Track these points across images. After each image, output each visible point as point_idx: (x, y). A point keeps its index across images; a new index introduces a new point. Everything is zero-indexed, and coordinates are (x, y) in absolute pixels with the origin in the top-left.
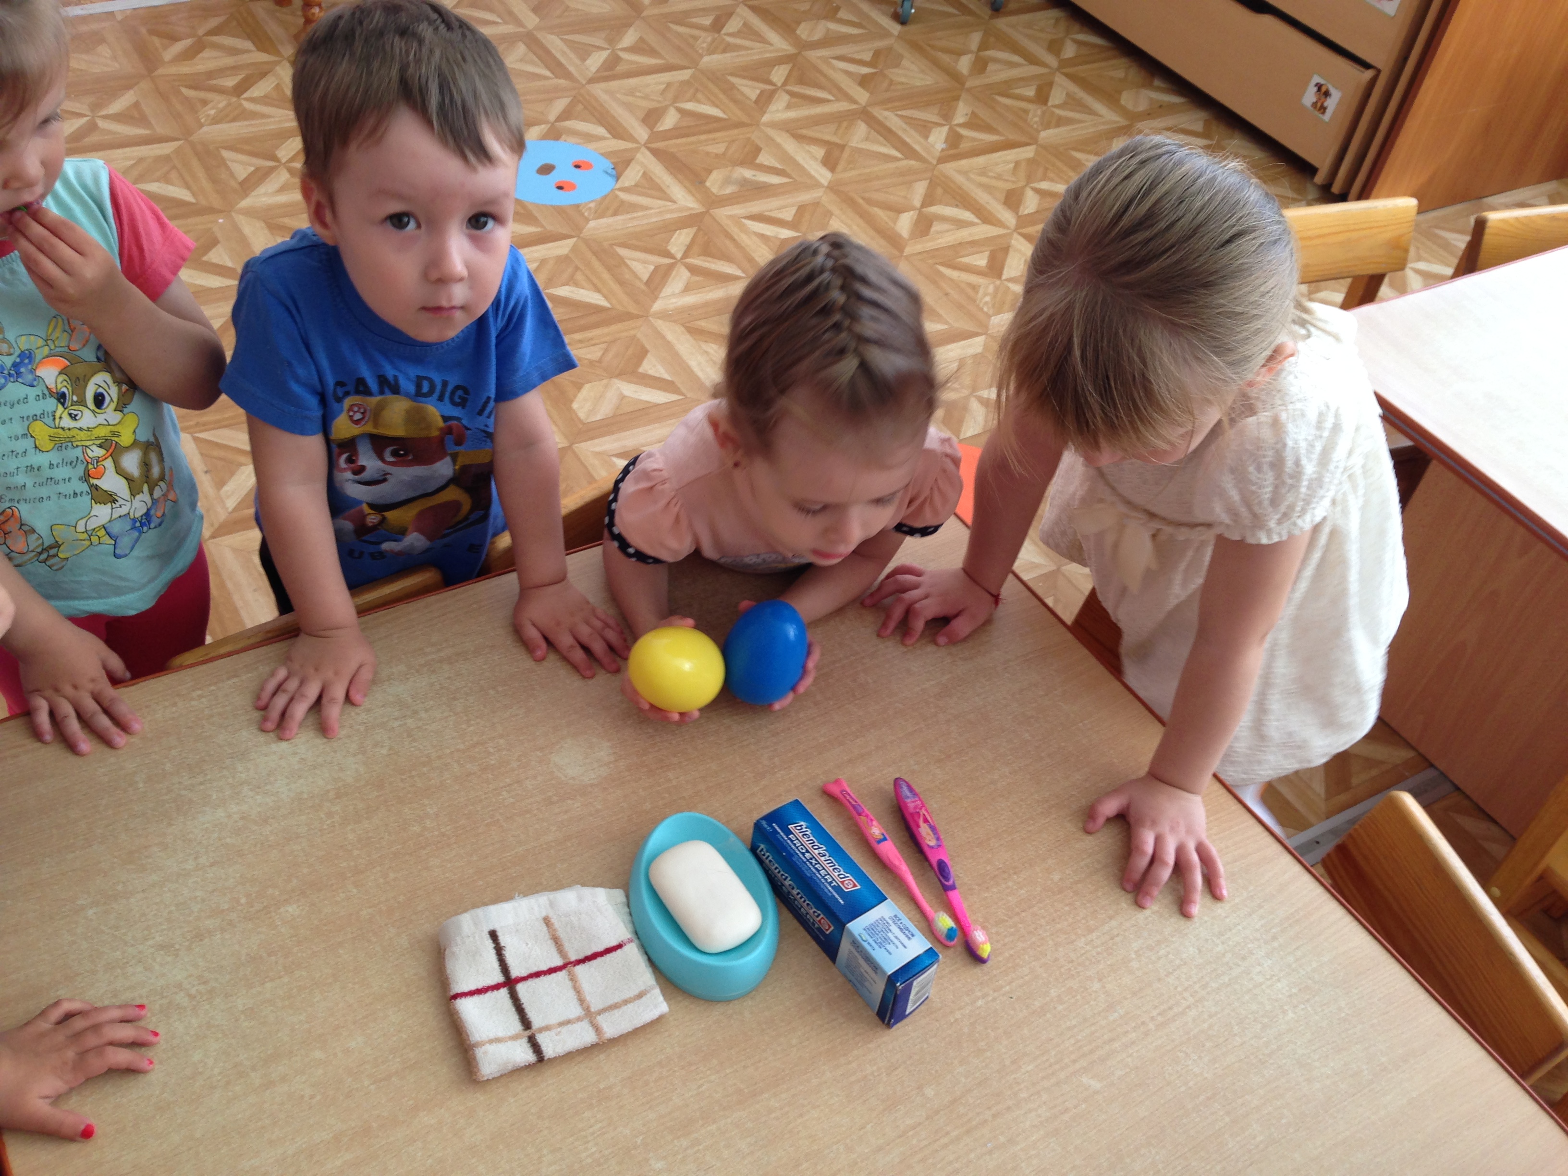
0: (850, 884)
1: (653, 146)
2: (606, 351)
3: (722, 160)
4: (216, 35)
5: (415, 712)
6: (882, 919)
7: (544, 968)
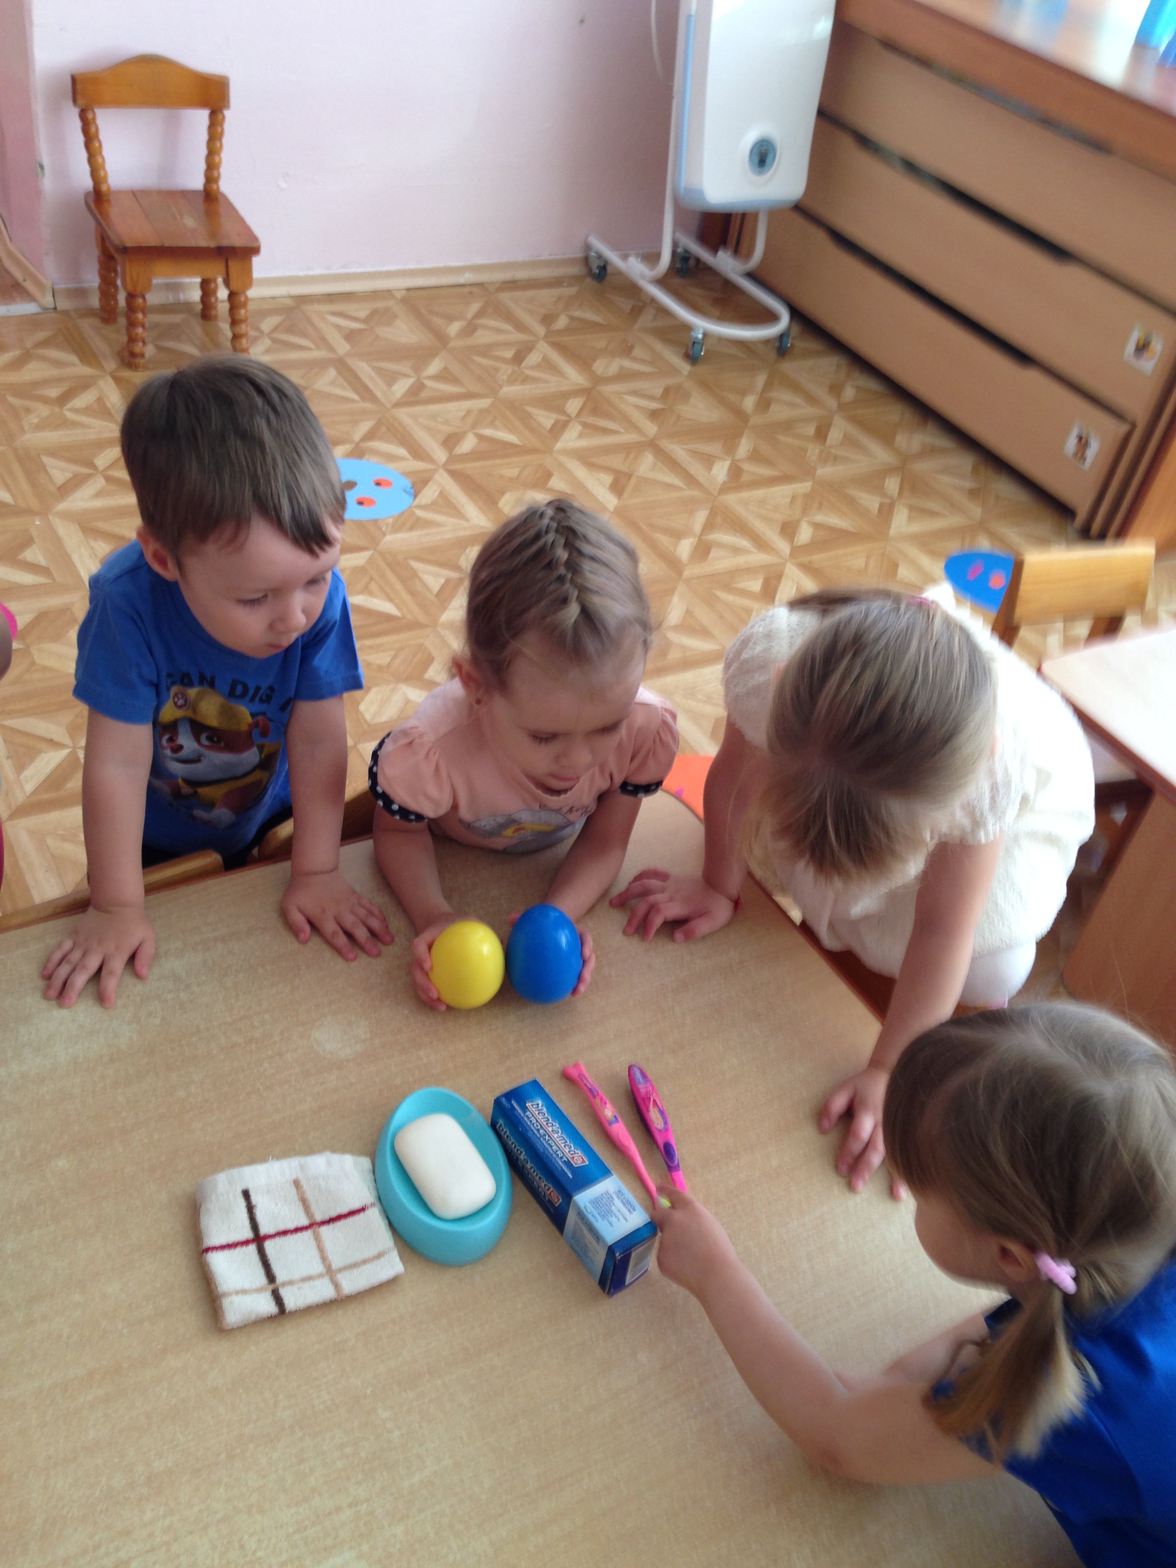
0: (579, 1159)
1: (452, 467)
2: (394, 657)
3: (515, 483)
5: (188, 986)
6: (607, 1193)
7: (291, 1226)
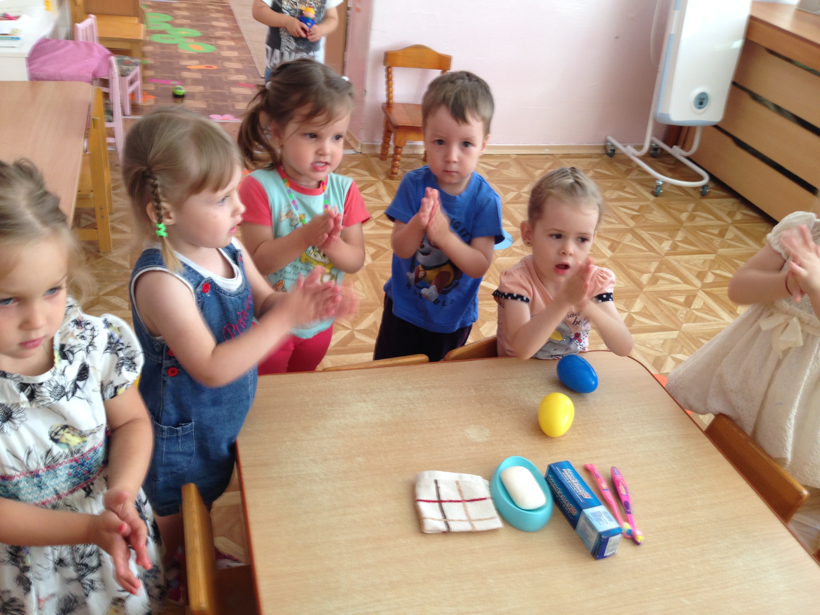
0: (587, 496)
4: (355, 168)
6: (598, 512)
7: (454, 500)
